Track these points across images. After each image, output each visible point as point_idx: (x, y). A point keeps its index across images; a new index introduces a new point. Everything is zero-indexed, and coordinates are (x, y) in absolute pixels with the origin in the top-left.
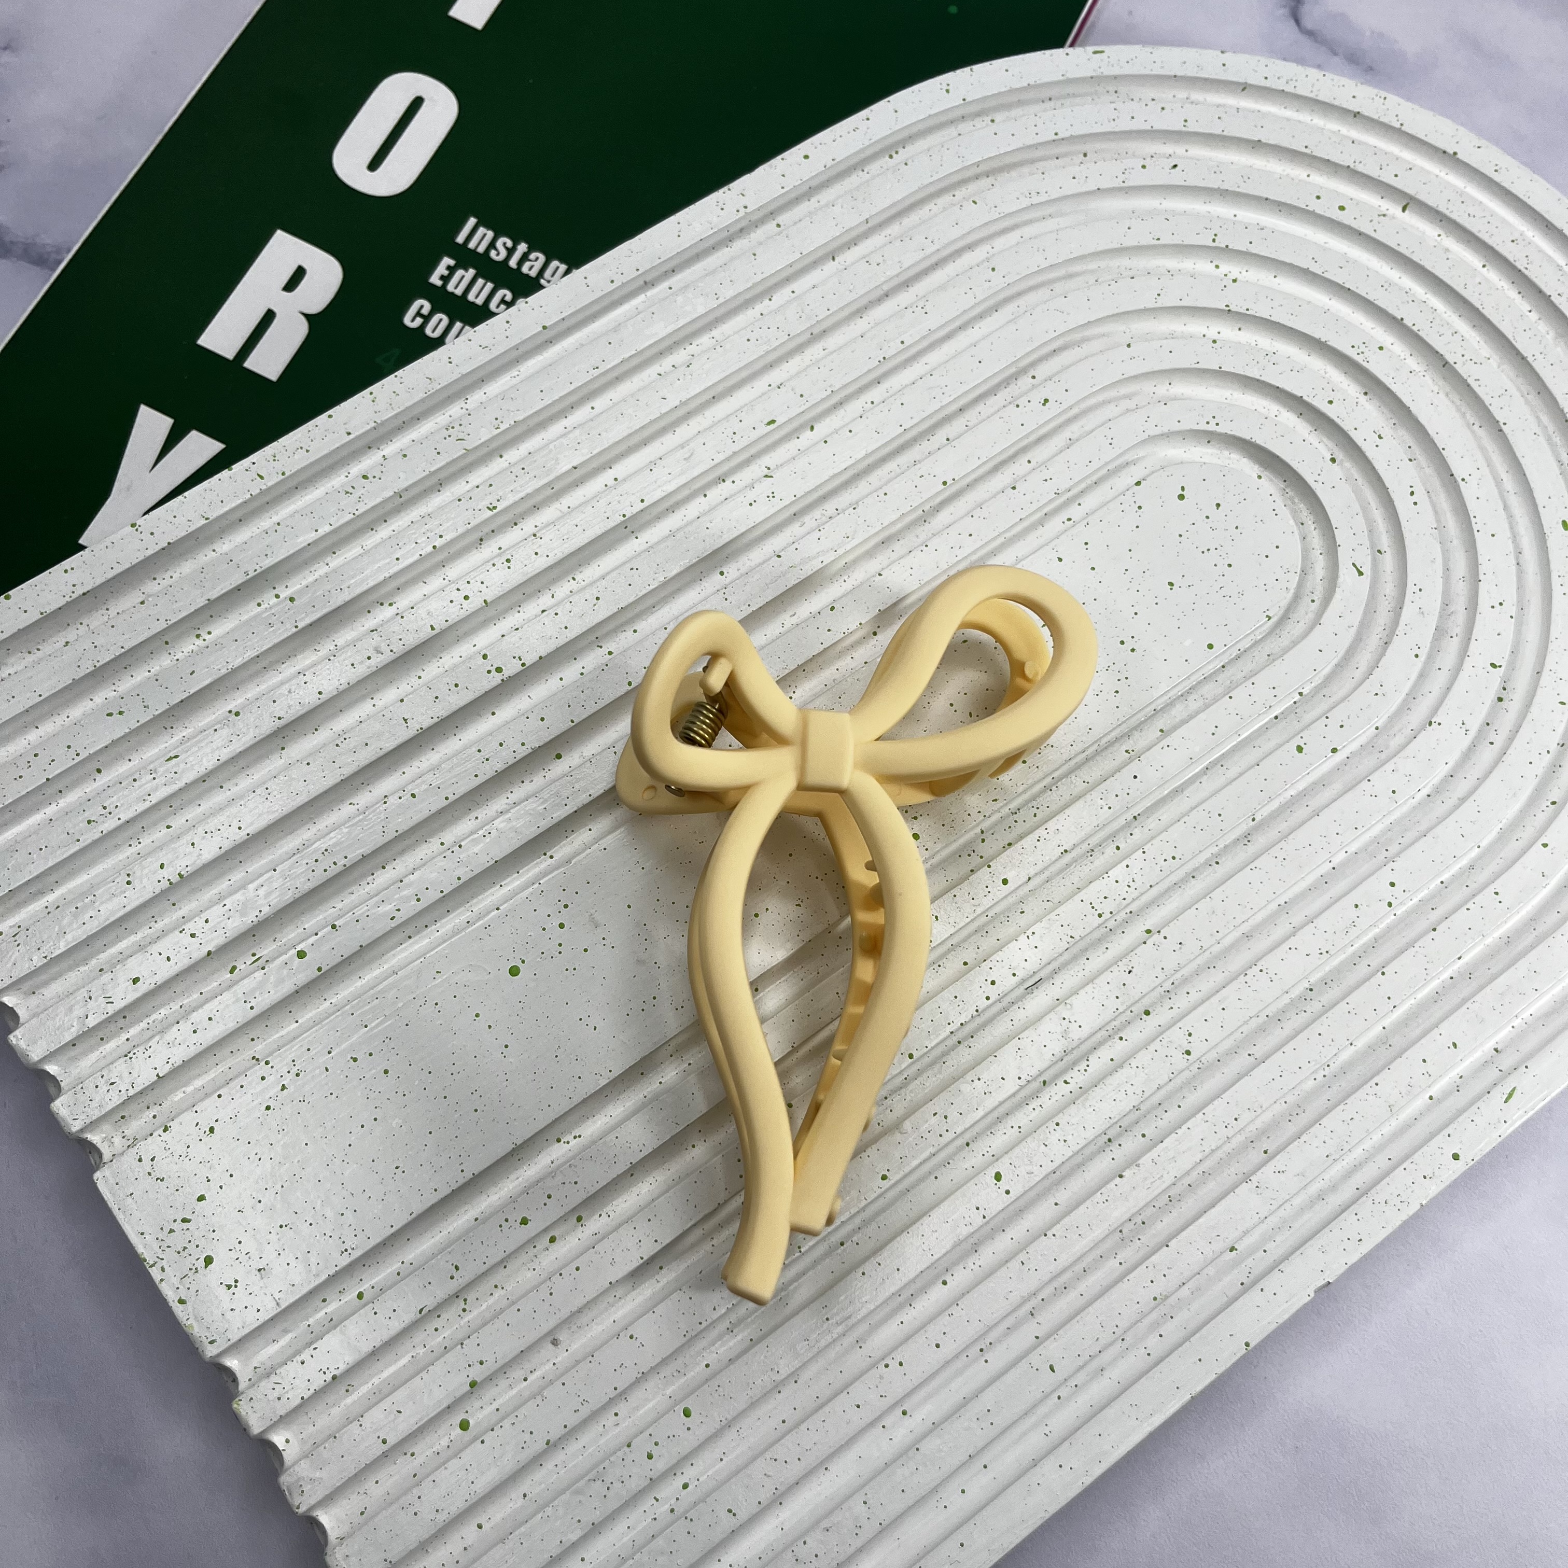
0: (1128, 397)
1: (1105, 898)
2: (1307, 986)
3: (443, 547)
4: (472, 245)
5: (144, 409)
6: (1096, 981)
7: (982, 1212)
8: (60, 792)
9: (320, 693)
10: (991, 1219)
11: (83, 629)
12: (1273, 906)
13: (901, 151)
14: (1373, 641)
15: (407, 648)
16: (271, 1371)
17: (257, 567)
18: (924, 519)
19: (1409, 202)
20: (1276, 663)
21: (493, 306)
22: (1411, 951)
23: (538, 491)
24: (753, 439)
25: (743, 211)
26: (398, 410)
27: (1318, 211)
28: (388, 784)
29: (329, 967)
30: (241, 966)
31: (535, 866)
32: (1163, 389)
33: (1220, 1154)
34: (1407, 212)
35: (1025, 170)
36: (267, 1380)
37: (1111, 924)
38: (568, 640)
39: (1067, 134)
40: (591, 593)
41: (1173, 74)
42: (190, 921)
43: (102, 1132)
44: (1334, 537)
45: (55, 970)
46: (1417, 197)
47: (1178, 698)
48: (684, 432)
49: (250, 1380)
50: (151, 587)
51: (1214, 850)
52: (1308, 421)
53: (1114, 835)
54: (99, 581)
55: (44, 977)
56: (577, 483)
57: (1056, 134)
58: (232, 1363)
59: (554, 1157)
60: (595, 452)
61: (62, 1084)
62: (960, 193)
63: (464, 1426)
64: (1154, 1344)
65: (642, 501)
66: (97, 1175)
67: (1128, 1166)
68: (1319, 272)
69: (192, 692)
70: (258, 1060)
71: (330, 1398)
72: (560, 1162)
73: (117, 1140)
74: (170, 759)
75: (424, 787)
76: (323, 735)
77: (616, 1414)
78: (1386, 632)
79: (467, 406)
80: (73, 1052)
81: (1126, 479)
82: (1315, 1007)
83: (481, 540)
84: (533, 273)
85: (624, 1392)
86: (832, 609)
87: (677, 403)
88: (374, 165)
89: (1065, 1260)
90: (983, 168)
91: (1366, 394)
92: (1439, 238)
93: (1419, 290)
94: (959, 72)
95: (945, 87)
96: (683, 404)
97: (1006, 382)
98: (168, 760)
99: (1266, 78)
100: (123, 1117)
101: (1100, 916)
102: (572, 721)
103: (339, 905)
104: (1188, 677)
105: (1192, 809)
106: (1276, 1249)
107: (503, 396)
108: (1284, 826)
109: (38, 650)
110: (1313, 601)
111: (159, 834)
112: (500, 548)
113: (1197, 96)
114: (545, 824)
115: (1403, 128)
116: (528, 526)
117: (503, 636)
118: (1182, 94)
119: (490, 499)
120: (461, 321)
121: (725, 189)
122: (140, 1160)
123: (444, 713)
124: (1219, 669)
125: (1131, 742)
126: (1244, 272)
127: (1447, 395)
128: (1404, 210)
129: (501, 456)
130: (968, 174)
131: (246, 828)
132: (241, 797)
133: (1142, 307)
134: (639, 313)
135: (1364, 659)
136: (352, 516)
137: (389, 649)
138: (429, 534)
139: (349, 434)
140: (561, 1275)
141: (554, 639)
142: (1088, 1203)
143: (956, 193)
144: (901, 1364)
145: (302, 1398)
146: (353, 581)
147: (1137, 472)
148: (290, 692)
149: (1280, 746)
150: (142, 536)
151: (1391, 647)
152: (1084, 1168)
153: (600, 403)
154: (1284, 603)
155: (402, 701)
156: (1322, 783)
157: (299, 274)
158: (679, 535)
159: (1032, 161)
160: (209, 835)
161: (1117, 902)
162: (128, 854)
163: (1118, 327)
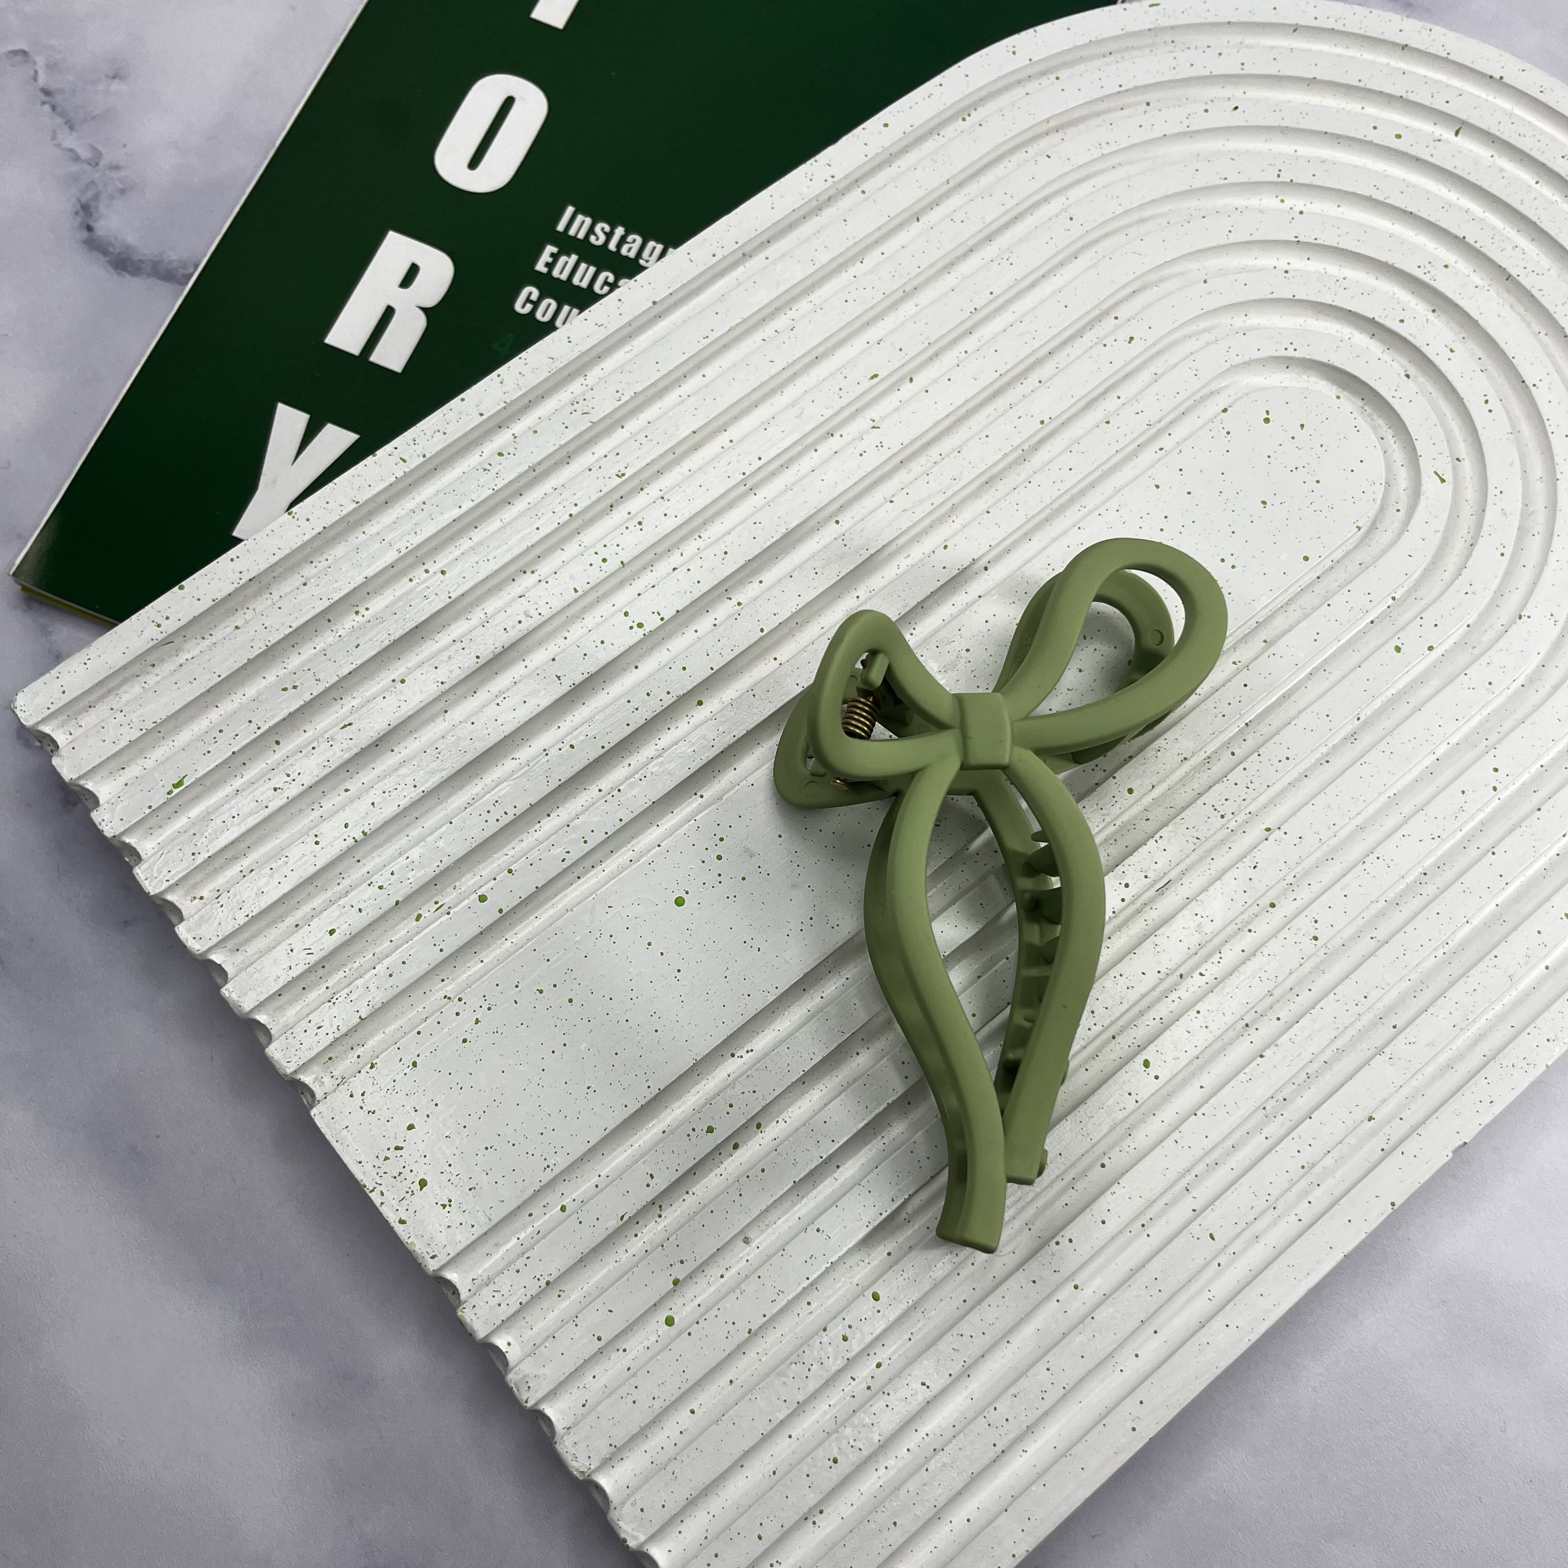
0: (1208, 330)
1: (1226, 800)
2: (1421, 870)
3: (578, 515)
4: (572, 232)
5: (280, 406)
6: (1223, 878)
7: (1134, 1097)
8: (244, 764)
9: (478, 657)
10: (1143, 1103)
11: (249, 614)
12: (1384, 798)
13: (973, 113)
14: (1459, 544)
15: (554, 611)
16: (489, 1282)
17: (408, 544)
18: (1024, 458)
19: (1461, 126)
20: (1370, 570)
21: (597, 288)
22: (1519, 831)
23: (661, 456)
24: (858, 393)
25: (830, 180)
26: (524, 391)
27: (1376, 141)
28: (547, 738)
29: (509, 909)
30: (425, 914)
31: (686, 807)
32: (1239, 321)
33: (1352, 1031)
34: (1459, 136)
35: (1092, 123)
36: (487, 1288)
37: (1232, 825)
38: (701, 593)
39: (1132, 86)
40: (720, 548)
41: (1227, 20)
42: (376, 874)
43: (313, 1074)
44: (1415, 449)
45: (254, 928)
46: (1470, 121)
47: (1278, 610)
48: (792, 392)
49: (470, 1290)
50: (309, 571)
51: (1324, 750)
52: (1382, 341)
53: (1229, 742)
54: (263, 567)
55: (246, 935)
56: (696, 448)
57: (1120, 86)
58: (451, 1275)
59: (730, 1071)
60: (711, 417)
61: (273, 1032)
62: (1033, 149)
63: (670, 1322)
64: (1305, 1212)
65: (760, 459)
66: (314, 1112)
67: (1268, 1047)
68: (1382, 199)
69: (359, 662)
70: (449, 998)
71: (545, 1303)
72: (737, 1074)
73: (326, 1080)
74: (345, 726)
75: (582, 738)
76: (482, 696)
77: (809, 1303)
78: (1472, 534)
79: (585, 383)
80: (279, 1002)
81: (1213, 407)
82: (1431, 889)
83: (611, 506)
84: (632, 255)
85: (816, 1281)
86: (946, 547)
87: (784, 365)
88: (474, 163)
89: (1214, 1138)
90: (1052, 124)
91: (1434, 311)
92: (1492, 159)
93: (1477, 209)
94: (1023, 33)
95: (1012, 50)
96: (790, 365)
97: (1090, 325)
98: (342, 728)
99: (1316, 18)
100: (330, 1059)
101: (1222, 817)
102: (712, 669)
103: (511, 853)
104: (1287, 590)
105: (1300, 712)
106: (1412, 1115)
107: (621, 369)
108: (1387, 724)
109: (211, 635)
110: (1398, 510)
111: (336, 798)
112: (629, 513)
113: (1250, 40)
114: (695, 766)
115: (1450, 57)
116: (653, 491)
117: (639, 595)
118: (1235, 39)
119: (620, 467)
120: (569, 304)
121: (812, 161)
122: (351, 1096)
123: (593, 670)
124: (1314, 581)
125: (1237, 653)
126: (1308, 204)
127: (1512, 307)
128: (1457, 134)
129: (623, 427)
130: (1039, 130)
131: (422, 785)
132: (414, 757)
133: (1215, 244)
134: (739, 285)
135: (1452, 561)
136: (492, 492)
137: (536, 613)
138: (565, 503)
139: (482, 415)
140: (748, 1177)
141: (688, 592)
142: (1233, 1082)
143: (1030, 150)
144: (1071, 1241)
145: (521, 1303)
146: (498, 551)
147: (1222, 401)
148: (450, 658)
149: (1378, 648)
150: (299, 523)
151: (1477, 548)
152: (1224, 1052)
153: (711, 371)
154: (1372, 514)
155: (554, 660)
156: (1420, 681)
157: (413, 271)
158: (796, 489)
159: (1098, 114)
160: (386, 795)
161: (1237, 803)
162: (311, 818)
163: (1193, 265)
